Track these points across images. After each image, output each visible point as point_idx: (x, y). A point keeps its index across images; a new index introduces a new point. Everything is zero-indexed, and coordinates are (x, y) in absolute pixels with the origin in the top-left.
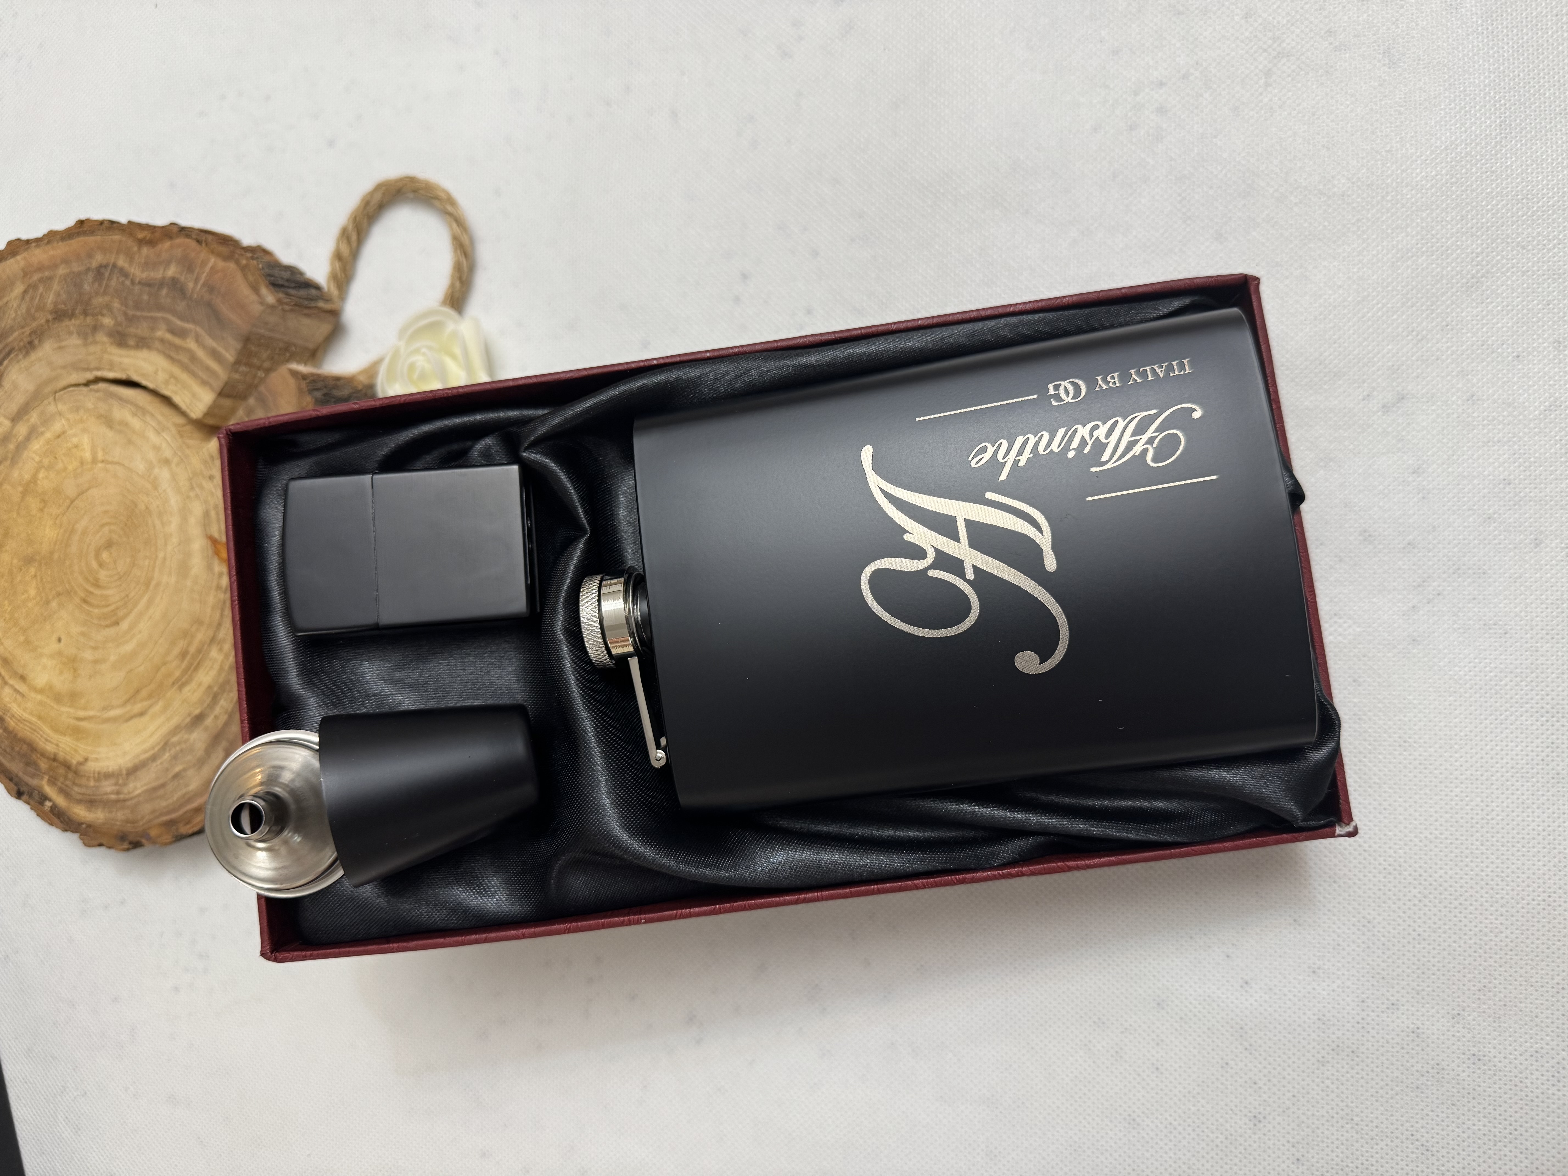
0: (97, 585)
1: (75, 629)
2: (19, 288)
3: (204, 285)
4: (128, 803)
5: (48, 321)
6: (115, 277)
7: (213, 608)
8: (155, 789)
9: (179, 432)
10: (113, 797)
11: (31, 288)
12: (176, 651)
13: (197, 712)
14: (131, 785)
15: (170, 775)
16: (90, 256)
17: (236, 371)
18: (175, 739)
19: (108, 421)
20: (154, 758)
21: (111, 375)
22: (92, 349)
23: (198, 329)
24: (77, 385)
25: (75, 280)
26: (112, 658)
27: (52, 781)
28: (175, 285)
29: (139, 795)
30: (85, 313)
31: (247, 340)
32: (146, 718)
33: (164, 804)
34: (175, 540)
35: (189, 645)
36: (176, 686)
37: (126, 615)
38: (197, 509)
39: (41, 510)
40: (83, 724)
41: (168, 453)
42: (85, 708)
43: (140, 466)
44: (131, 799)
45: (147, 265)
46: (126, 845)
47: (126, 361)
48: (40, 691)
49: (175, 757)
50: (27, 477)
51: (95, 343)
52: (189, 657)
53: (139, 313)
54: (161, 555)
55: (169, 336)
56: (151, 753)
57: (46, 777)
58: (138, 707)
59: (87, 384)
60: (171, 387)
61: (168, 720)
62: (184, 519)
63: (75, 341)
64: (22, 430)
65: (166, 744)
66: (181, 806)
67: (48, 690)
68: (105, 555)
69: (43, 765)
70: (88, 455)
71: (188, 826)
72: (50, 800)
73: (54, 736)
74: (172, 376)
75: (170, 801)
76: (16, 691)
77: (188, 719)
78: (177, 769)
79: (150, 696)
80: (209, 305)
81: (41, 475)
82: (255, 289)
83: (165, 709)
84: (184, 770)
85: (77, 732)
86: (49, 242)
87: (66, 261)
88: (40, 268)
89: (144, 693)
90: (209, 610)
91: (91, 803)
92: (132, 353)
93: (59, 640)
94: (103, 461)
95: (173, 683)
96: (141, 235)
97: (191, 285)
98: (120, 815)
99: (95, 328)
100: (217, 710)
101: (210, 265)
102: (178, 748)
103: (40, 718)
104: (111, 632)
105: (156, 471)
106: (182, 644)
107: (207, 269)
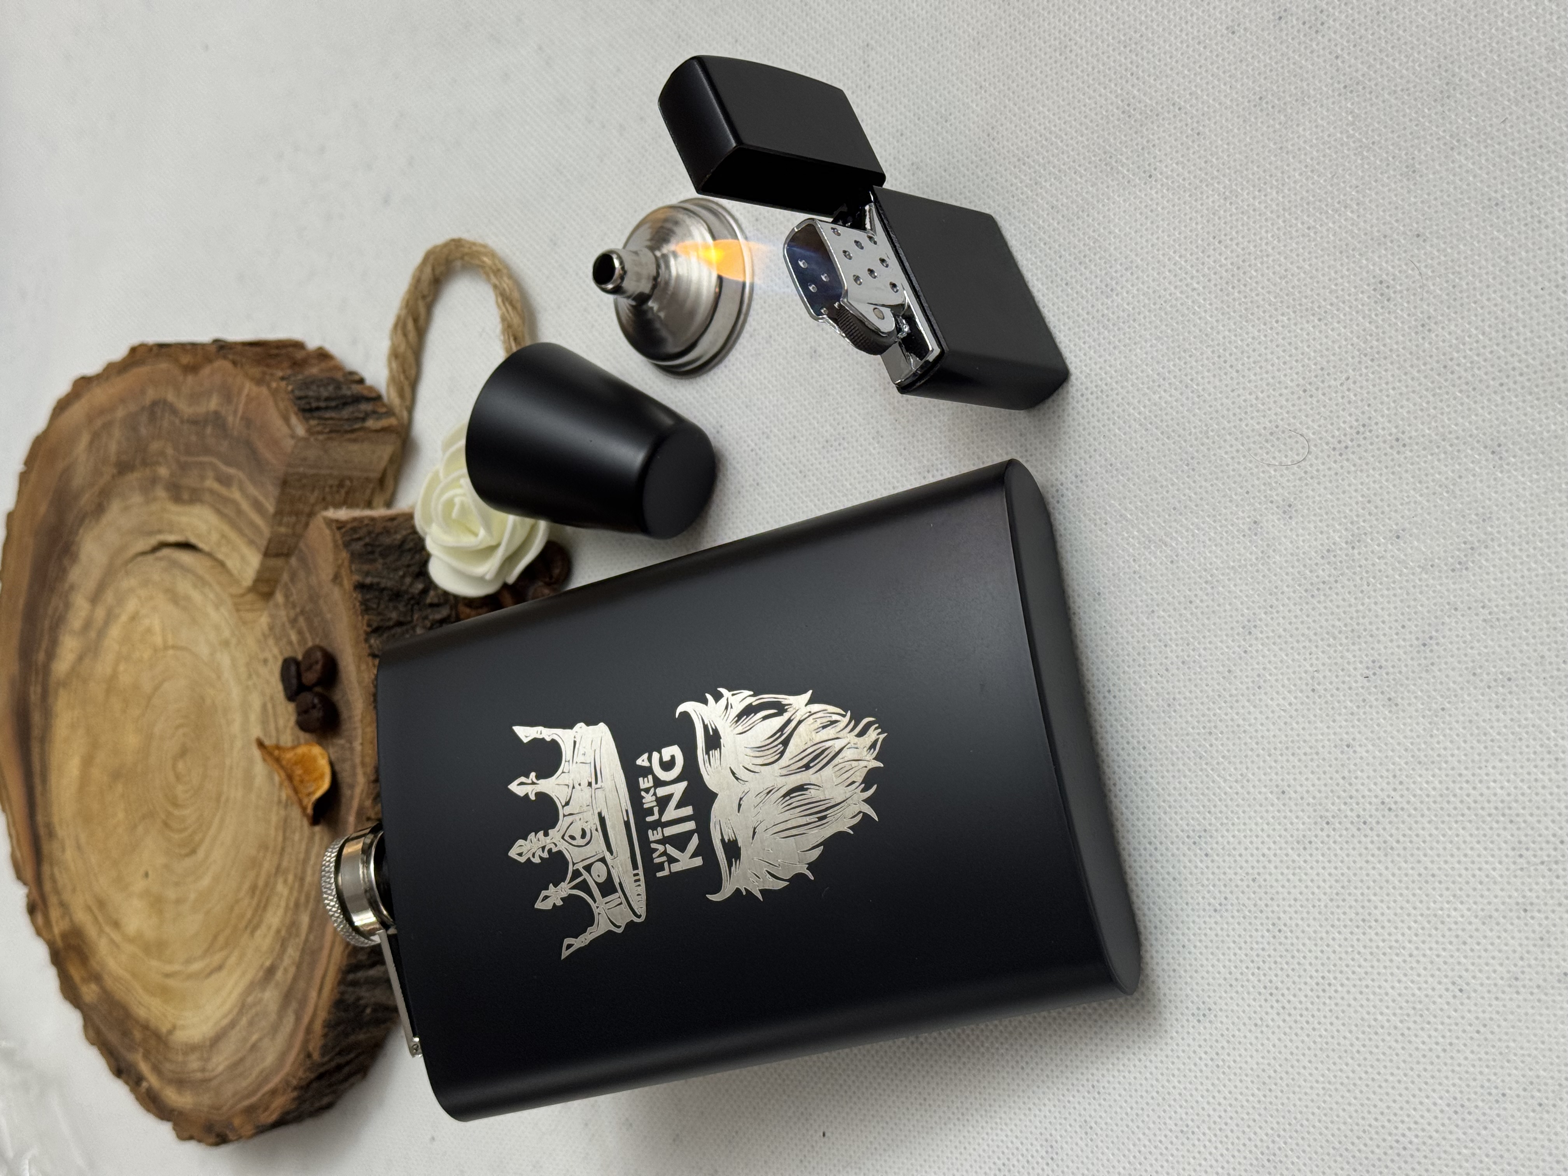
0: (176, 805)
1: (159, 861)
2: (85, 440)
3: (242, 418)
4: (213, 1083)
5: (113, 476)
6: (166, 415)
7: (277, 829)
8: (236, 1064)
9: (236, 605)
10: (199, 1075)
11: (96, 436)
12: (247, 885)
13: (268, 963)
14: (215, 1060)
15: (248, 1047)
16: (143, 392)
17: (280, 524)
18: (250, 1000)
19: (174, 598)
20: (233, 1024)
21: (172, 538)
22: (154, 507)
23: (241, 474)
24: (143, 554)
25: (131, 423)
26: (192, 896)
27: (146, 1056)
28: (217, 420)
29: (220, 1074)
30: (145, 463)
31: (284, 483)
32: (224, 973)
33: (244, 1084)
34: (238, 744)
35: (258, 875)
36: (248, 931)
37: (202, 841)
38: (256, 702)
39: (124, 711)
40: (171, 982)
41: (227, 633)
42: (170, 962)
43: (204, 651)
44: (215, 1077)
45: (194, 397)
46: (213, 1139)
47: (184, 519)
48: (132, 940)
49: (251, 1023)
50: (109, 671)
51: (155, 499)
52: (258, 891)
53: (190, 459)
54: (228, 762)
55: (216, 486)
56: (229, 1018)
57: (141, 1051)
58: (216, 959)
59: (153, 550)
60: (224, 549)
61: (243, 976)
62: (246, 717)
63: (137, 499)
64: (100, 612)
65: (242, 1007)
66: (260, 1087)
67: (137, 939)
68: (181, 766)
69: (138, 1035)
70: (159, 640)
71: (266, 1114)
72: (146, 1080)
73: (146, 998)
74: (223, 536)
75: (249, 1080)
77: (261, 974)
78: (254, 1038)
79: (227, 943)
80: (248, 443)
81: (121, 668)
82: (286, 419)
83: (240, 960)
84: (260, 1039)
85: (165, 993)
86: (108, 378)
87: (123, 401)
88: (101, 412)
89: (221, 940)
90: (273, 832)
91: (181, 1083)
92: (187, 509)
93: (146, 875)
94: (172, 647)
95: (246, 928)
96: (186, 360)
97: (230, 419)
98: (206, 1099)
99: (154, 480)
100: (287, 960)
101: (245, 391)
102: (253, 1011)
103: (134, 974)
104: (188, 862)
105: (218, 655)
106: (252, 875)
107: (243, 399)
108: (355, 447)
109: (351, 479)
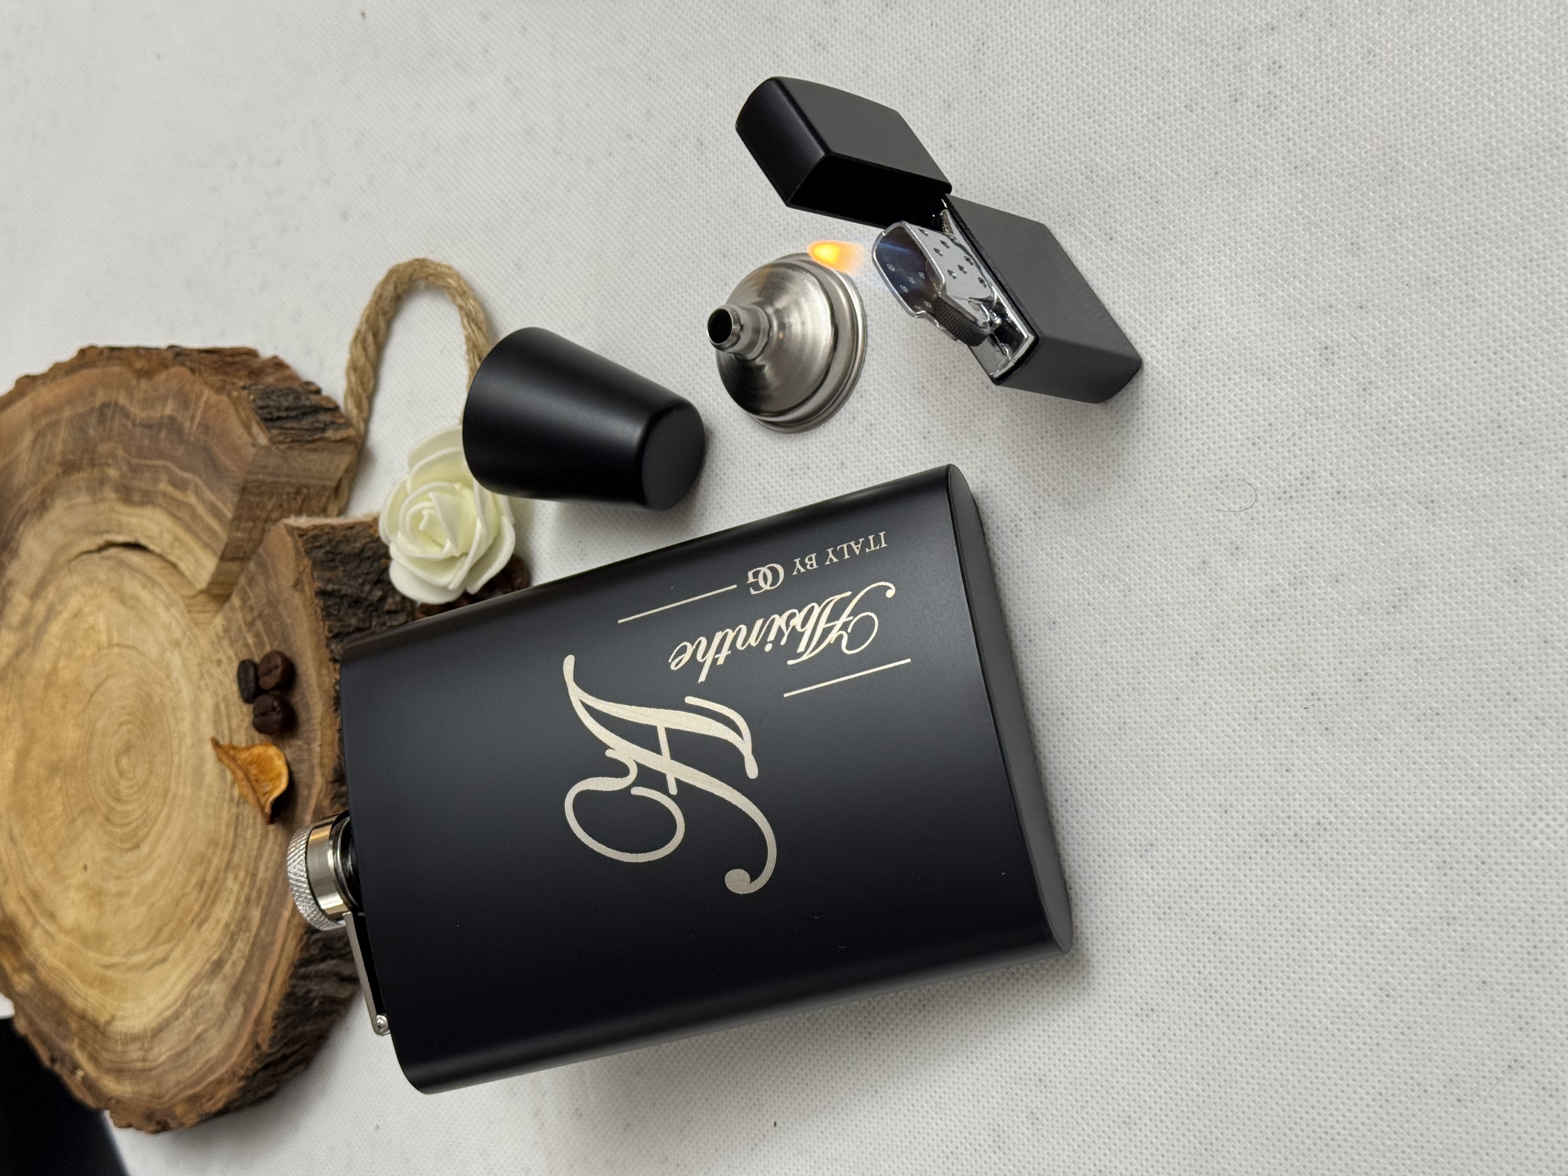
0: (118, 800)
1: (101, 854)
2: (28, 438)
3: (200, 424)
4: (154, 1073)
5: (58, 475)
6: (117, 418)
7: (228, 826)
8: (179, 1055)
9: (187, 606)
10: (139, 1065)
11: (40, 435)
12: (194, 880)
13: (215, 957)
14: (156, 1050)
15: (193, 1037)
16: (93, 393)
17: (237, 530)
18: (195, 992)
19: (121, 597)
20: (176, 1016)
21: (120, 539)
22: (102, 507)
23: (197, 479)
24: (89, 552)
25: (79, 424)
26: (135, 889)
27: (82, 1046)
28: (173, 425)
29: (162, 1064)
30: (92, 464)
31: (244, 490)
32: (167, 966)
33: (188, 1074)
34: (188, 741)
35: (206, 871)
36: (195, 925)
37: (147, 835)
38: (208, 702)
39: (63, 707)
40: (110, 973)
41: (177, 633)
42: (110, 954)
43: (153, 650)
44: (157, 1067)
45: (148, 402)
46: (153, 1127)
47: (134, 520)
48: (68, 933)
49: (196, 1015)
50: (48, 667)
51: (103, 499)
52: (206, 887)
53: (142, 462)
54: (176, 759)
55: (170, 489)
56: (174, 1009)
57: (77, 1041)
58: (160, 952)
59: (100, 549)
60: (177, 552)
61: (189, 967)
62: (197, 716)
63: (83, 498)
64: (40, 609)
65: (187, 998)
66: (203, 1078)
67: (74, 931)
68: (124, 761)
69: (74, 1025)
70: (103, 638)
71: (211, 1103)
72: (82, 1069)
73: (83, 989)
74: (176, 539)
75: (193, 1070)
76: (47, 932)
77: (207, 967)
78: (199, 1029)
79: (171, 938)
80: (206, 449)
81: (61, 664)
82: (248, 428)
83: (186, 952)
84: (206, 1030)
85: (103, 983)
86: (54, 379)
87: (70, 401)
88: (47, 411)
89: (165, 933)
90: (223, 828)
91: (119, 1072)
92: (138, 510)
93: (85, 868)
94: (118, 645)
95: (193, 921)
96: (139, 364)
97: (187, 424)
98: (147, 1088)
99: (102, 482)
100: (236, 955)
101: (204, 399)
102: (199, 1003)
103: (70, 965)
104: (131, 857)
105: (168, 654)
106: (200, 870)
107: (202, 404)
108: (313, 456)
109: (308, 487)
